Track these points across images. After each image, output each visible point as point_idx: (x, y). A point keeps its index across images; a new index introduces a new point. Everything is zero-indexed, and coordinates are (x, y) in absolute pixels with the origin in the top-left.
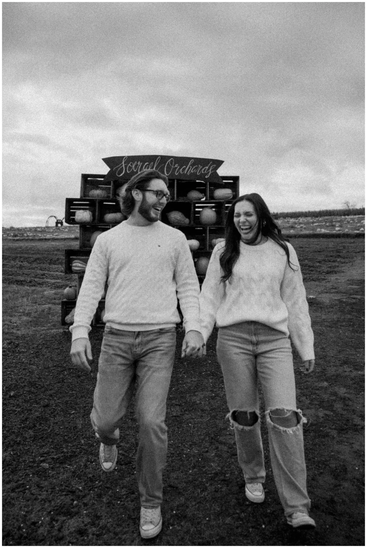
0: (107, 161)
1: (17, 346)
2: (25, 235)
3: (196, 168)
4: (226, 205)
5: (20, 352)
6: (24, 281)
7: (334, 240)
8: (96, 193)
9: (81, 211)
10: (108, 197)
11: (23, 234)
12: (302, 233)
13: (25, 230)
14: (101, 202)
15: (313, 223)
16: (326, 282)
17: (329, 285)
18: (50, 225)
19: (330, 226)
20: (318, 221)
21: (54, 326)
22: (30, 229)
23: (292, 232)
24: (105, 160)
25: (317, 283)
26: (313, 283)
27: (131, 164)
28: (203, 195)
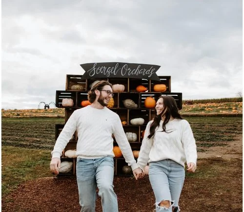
0: (83, 66)
1: (24, 187)
2: (25, 114)
3: (142, 71)
5: (26, 192)
6: (26, 145)
7: (232, 118)
8: (76, 87)
9: (66, 99)
10: (84, 90)
11: (23, 114)
12: (210, 113)
13: (25, 111)
14: (79, 93)
15: (217, 107)
16: (228, 147)
17: (230, 149)
18: (40, 108)
19: (228, 109)
20: (220, 106)
21: (47, 174)
22: (28, 111)
23: (203, 113)
24: (82, 65)
25: (222, 147)
26: (219, 147)
27: (99, 68)
28: (146, 89)
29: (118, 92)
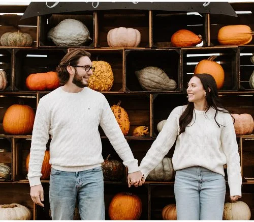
4: (241, 54)
28: (199, 38)
29: (123, 48)
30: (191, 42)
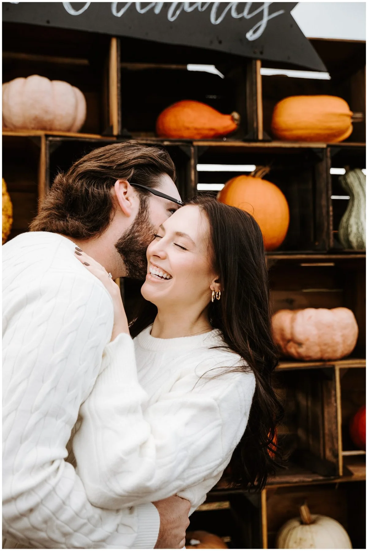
28: (233, 119)
29: (41, 133)
30: (212, 129)
